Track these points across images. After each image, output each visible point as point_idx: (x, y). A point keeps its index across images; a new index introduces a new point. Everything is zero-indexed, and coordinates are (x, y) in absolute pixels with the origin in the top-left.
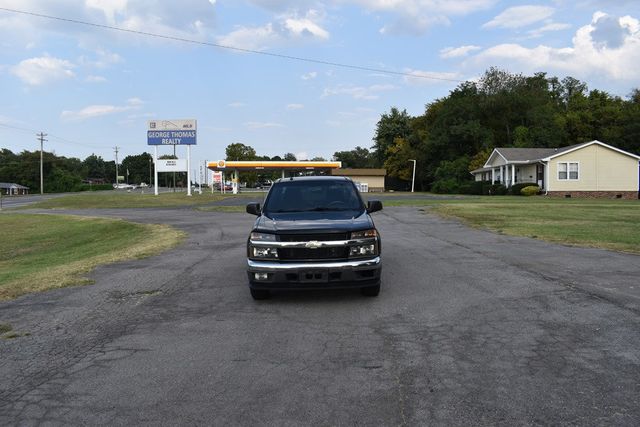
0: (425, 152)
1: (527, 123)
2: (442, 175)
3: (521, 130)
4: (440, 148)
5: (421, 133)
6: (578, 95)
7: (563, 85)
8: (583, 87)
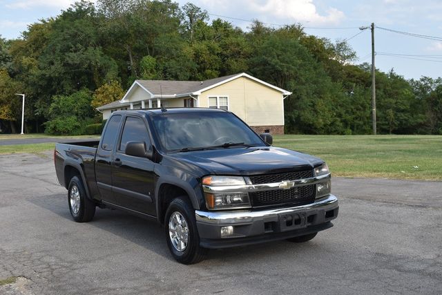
0: (34, 84)
1: (155, 53)
2: (58, 112)
3: (149, 60)
4: (50, 79)
5: (25, 60)
6: (200, 24)
7: (183, 11)
8: (204, 16)
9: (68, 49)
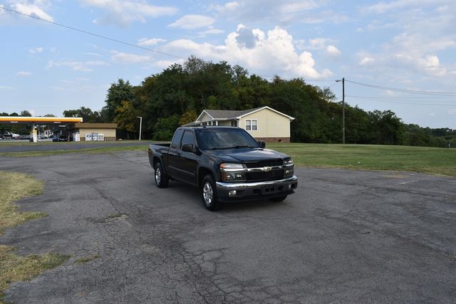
0: (147, 111)
1: (216, 94)
2: (160, 127)
3: (212, 98)
4: (156, 109)
5: (143, 98)
6: (243, 77)
7: (233, 70)
8: (245, 72)
9: (166, 92)
